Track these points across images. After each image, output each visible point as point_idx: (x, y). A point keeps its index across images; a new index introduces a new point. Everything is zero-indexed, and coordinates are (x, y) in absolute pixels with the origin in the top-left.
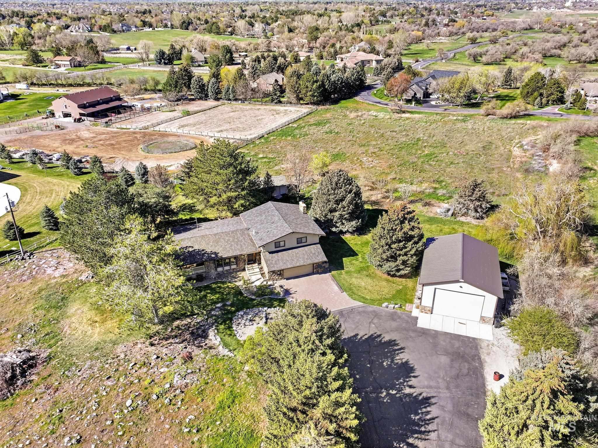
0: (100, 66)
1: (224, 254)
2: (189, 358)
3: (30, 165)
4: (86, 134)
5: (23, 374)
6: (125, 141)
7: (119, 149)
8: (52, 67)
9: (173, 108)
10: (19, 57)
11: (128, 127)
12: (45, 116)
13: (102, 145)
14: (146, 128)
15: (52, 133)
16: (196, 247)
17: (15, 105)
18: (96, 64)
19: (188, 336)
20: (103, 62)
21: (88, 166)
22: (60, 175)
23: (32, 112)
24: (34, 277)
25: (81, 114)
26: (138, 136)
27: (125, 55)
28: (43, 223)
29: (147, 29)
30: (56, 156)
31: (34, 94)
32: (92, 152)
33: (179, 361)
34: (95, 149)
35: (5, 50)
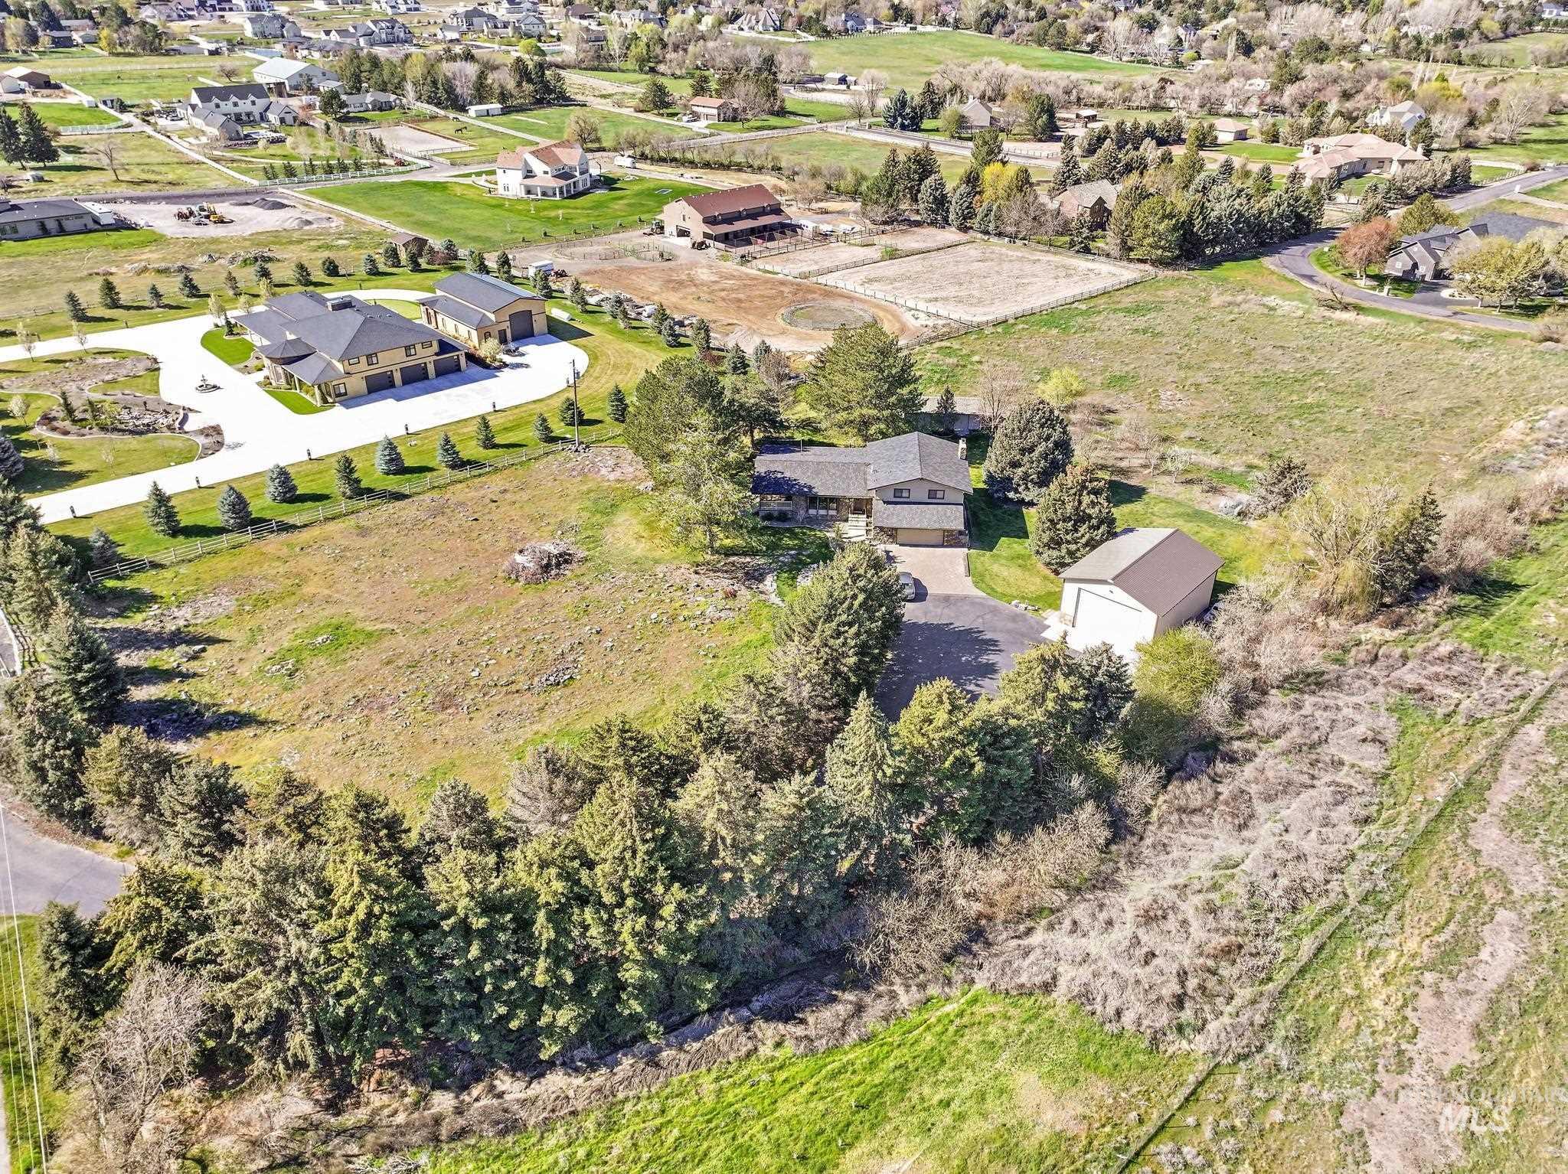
0: (774, 121)
1: (821, 491)
2: (734, 595)
3: (608, 318)
4: (704, 275)
5: (558, 565)
6: (762, 296)
7: (747, 311)
8: (685, 118)
9: (870, 240)
10: (630, 89)
11: (777, 269)
12: (648, 231)
13: (724, 299)
14: (805, 276)
15: (652, 264)
16: (787, 475)
17: (606, 201)
18: (765, 117)
19: (740, 575)
20: (782, 112)
21: (689, 332)
22: (646, 342)
23: (631, 218)
24: (585, 475)
25: (706, 235)
26: (786, 290)
27: (831, 96)
28: (609, 409)
29: (901, 28)
30: (649, 309)
31: (641, 179)
32: (704, 311)
33: (721, 595)
34: (710, 305)
35: (611, 70)
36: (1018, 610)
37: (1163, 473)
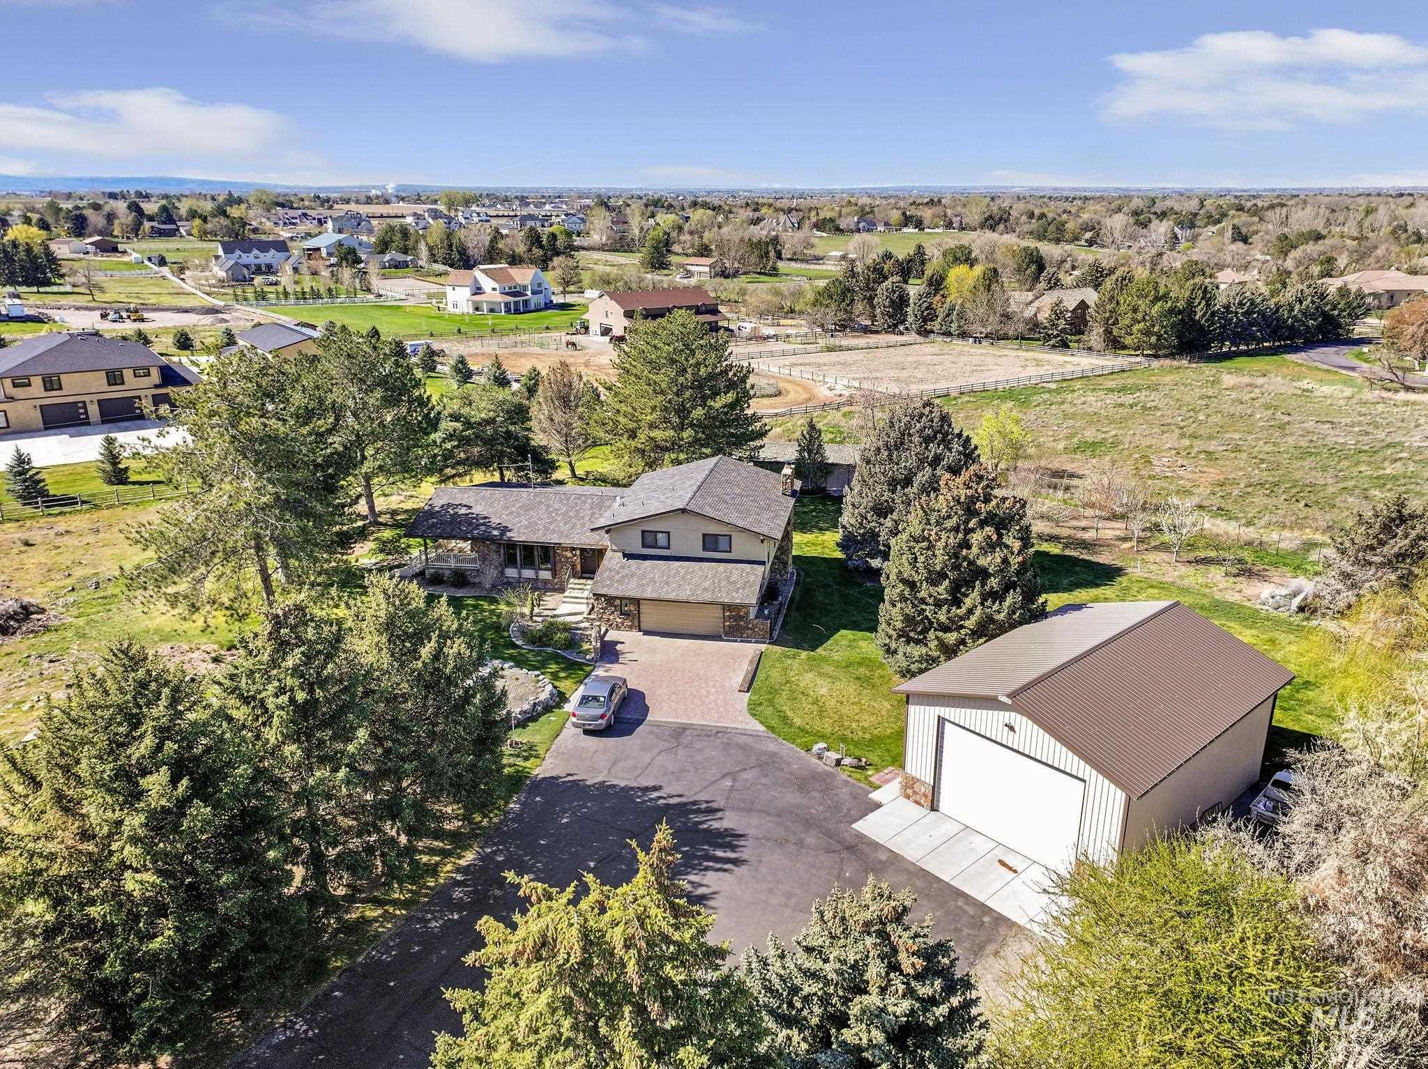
8: (679, 276)
12: (572, 331)
15: (554, 352)
16: (477, 510)
20: (775, 274)
25: (627, 330)
29: (908, 230)
36: (820, 766)
37: (1156, 548)
